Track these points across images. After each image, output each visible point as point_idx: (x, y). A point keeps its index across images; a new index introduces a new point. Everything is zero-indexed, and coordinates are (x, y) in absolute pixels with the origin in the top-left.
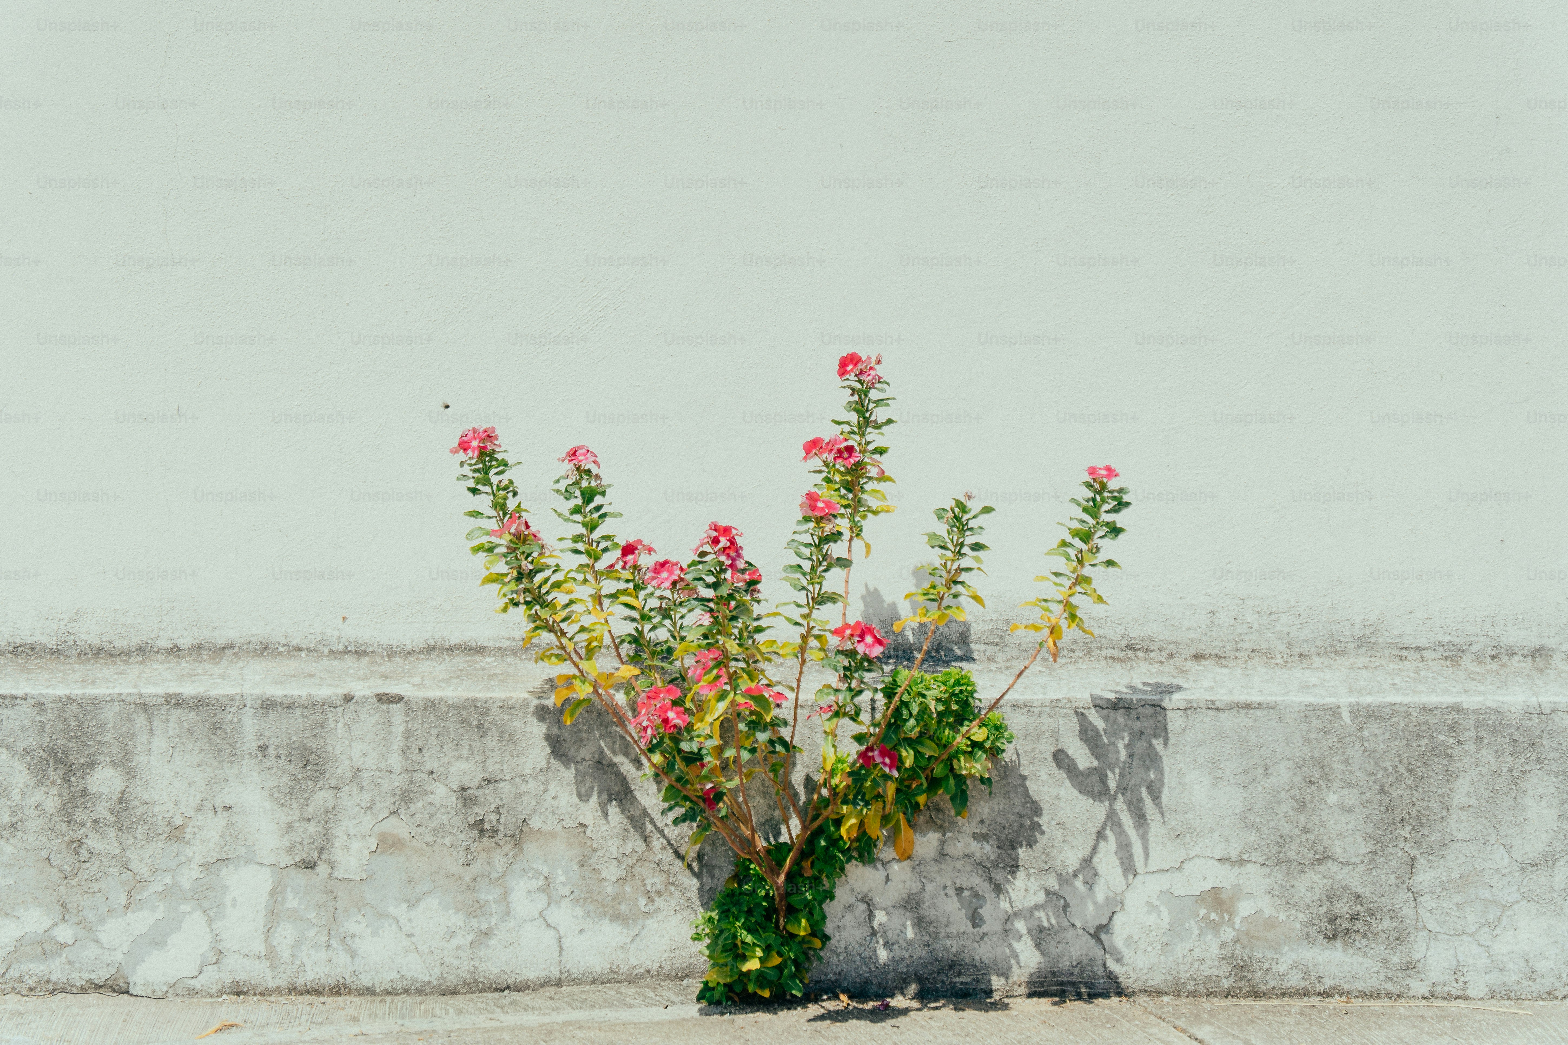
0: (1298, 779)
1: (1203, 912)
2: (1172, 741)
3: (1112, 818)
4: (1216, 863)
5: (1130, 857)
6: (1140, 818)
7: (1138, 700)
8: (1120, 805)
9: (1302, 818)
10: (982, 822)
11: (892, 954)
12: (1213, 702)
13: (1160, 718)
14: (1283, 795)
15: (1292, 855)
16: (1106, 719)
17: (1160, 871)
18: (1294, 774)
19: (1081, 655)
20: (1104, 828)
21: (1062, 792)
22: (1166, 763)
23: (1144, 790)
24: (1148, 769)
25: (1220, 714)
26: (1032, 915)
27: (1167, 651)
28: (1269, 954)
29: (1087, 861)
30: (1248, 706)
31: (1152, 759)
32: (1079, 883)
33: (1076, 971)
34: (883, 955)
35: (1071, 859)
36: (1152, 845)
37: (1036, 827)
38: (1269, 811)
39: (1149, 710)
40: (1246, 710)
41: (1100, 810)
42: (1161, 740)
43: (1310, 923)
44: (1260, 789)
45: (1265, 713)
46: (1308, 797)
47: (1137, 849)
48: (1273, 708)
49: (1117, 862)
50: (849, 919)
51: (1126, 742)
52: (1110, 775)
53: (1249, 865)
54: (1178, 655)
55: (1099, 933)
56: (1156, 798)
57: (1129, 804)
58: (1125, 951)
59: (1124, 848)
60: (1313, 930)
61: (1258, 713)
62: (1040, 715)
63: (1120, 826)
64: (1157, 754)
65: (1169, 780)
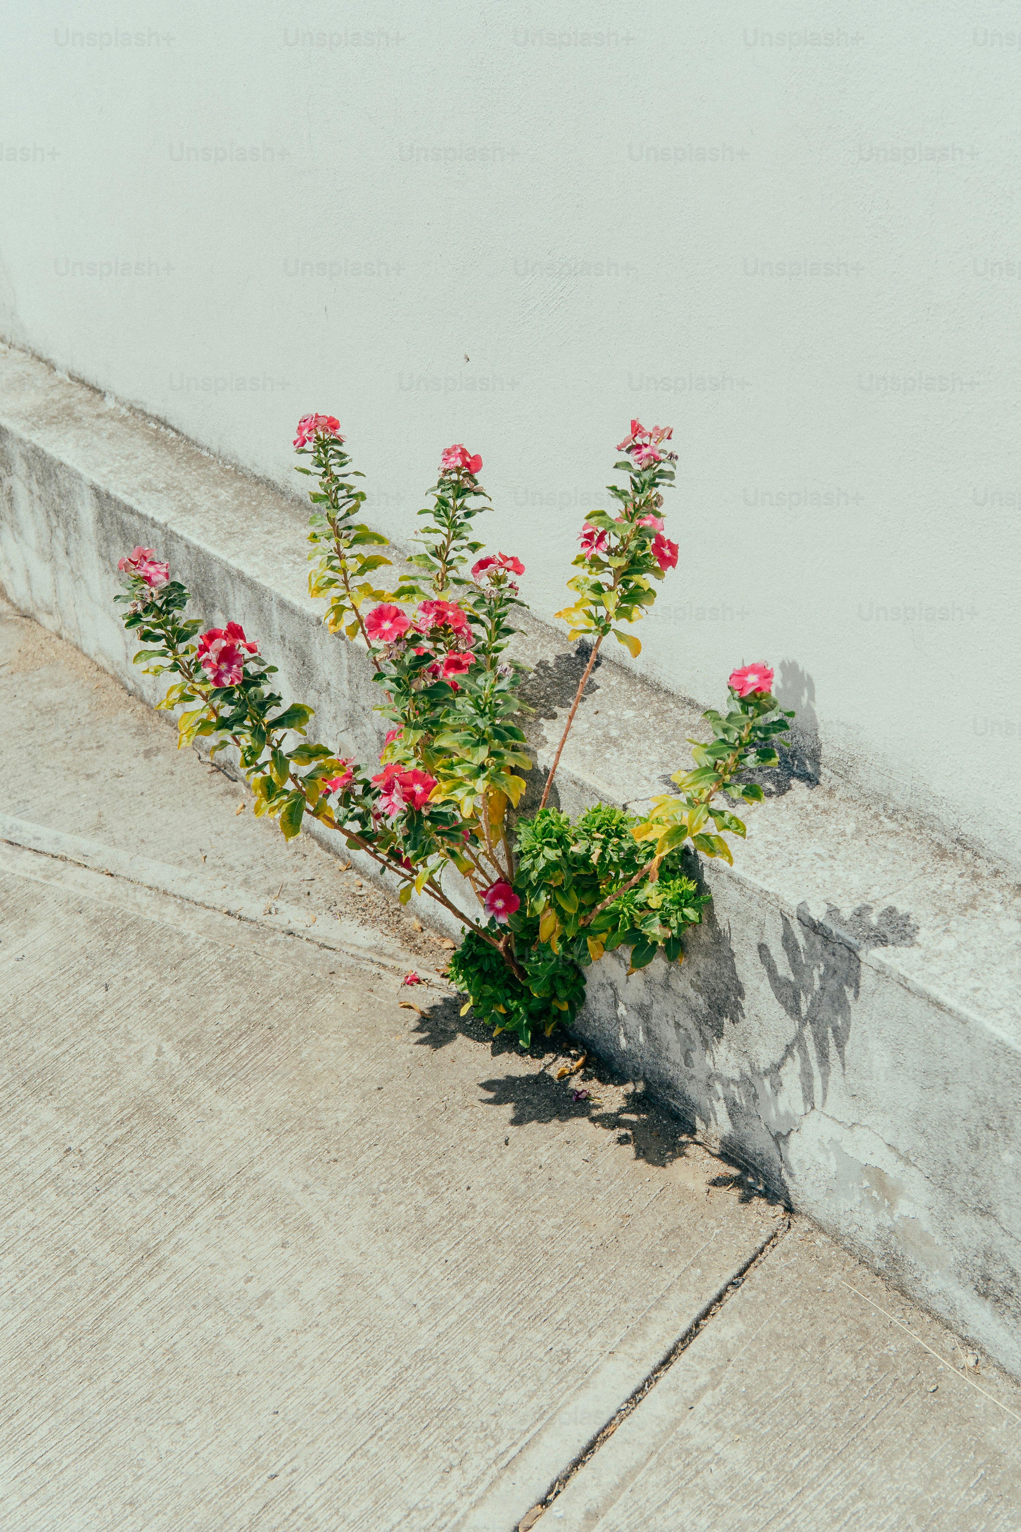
0: (976, 1114)
1: (866, 1184)
2: (861, 997)
3: (799, 1038)
4: (884, 1146)
5: (811, 1087)
6: (823, 1056)
7: (838, 936)
8: (808, 1031)
9: (973, 1156)
10: (698, 973)
11: (629, 1046)
12: (906, 979)
13: (854, 967)
14: (958, 1121)
15: (957, 1187)
16: (807, 938)
17: (833, 1118)
18: (974, 1107)
19: (912, 826)
20: (792, 1045)
21: (762, 986)
22: (854, 1016)
23: (830, 1030)
24: (836, 1012)
25: (910, 997)
26: (728, 1085)
27: (995, 866)
28: (922, 1266)
29: (777, 1067)
30: (939, 1005)
31: (840, 1006)
32: (767, 1082)
33: (759, 1159)
34: (623, 1042)
35: (766, 1056)
36: (830, 1090)
37: (738, 1006)
38: (941, 1128)
39: (846, 953)
40: (935, 1008)
41: (791, 1027)
42: (853, 991)
43: (964, 1264)
44: (936, 1100)
45: (954, 1023)
46: (983, 1141)
47: (818, 1083)
48: (964, 1023)
49: (799, 1085)
50: (601, 995)
51: (822, 972)
52: (803, 997)
53: (914, 1168)
54: (1003, 875)
55: (780, 1138)
56: (840, 1046)
57: (816, 1036)
58: (796, 1170)
59: (806, 1075)
60: (966, 1275)
61: (947, 1018)
62: (750, 899)
63: (805, 1052)
64: (846, 1002)
65: (854, 1036)
